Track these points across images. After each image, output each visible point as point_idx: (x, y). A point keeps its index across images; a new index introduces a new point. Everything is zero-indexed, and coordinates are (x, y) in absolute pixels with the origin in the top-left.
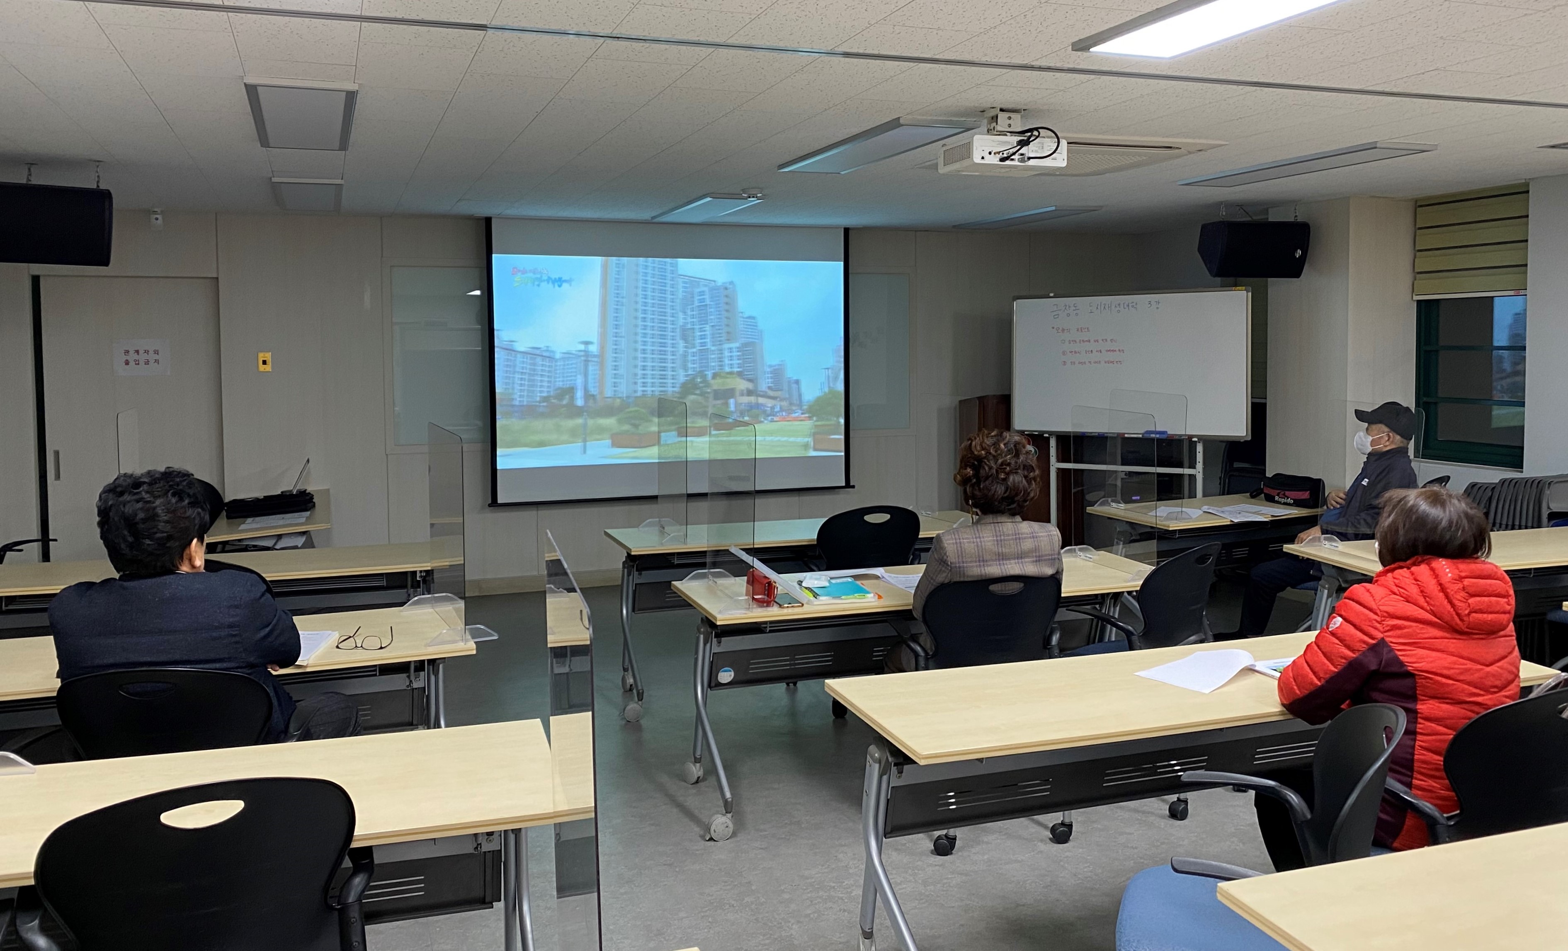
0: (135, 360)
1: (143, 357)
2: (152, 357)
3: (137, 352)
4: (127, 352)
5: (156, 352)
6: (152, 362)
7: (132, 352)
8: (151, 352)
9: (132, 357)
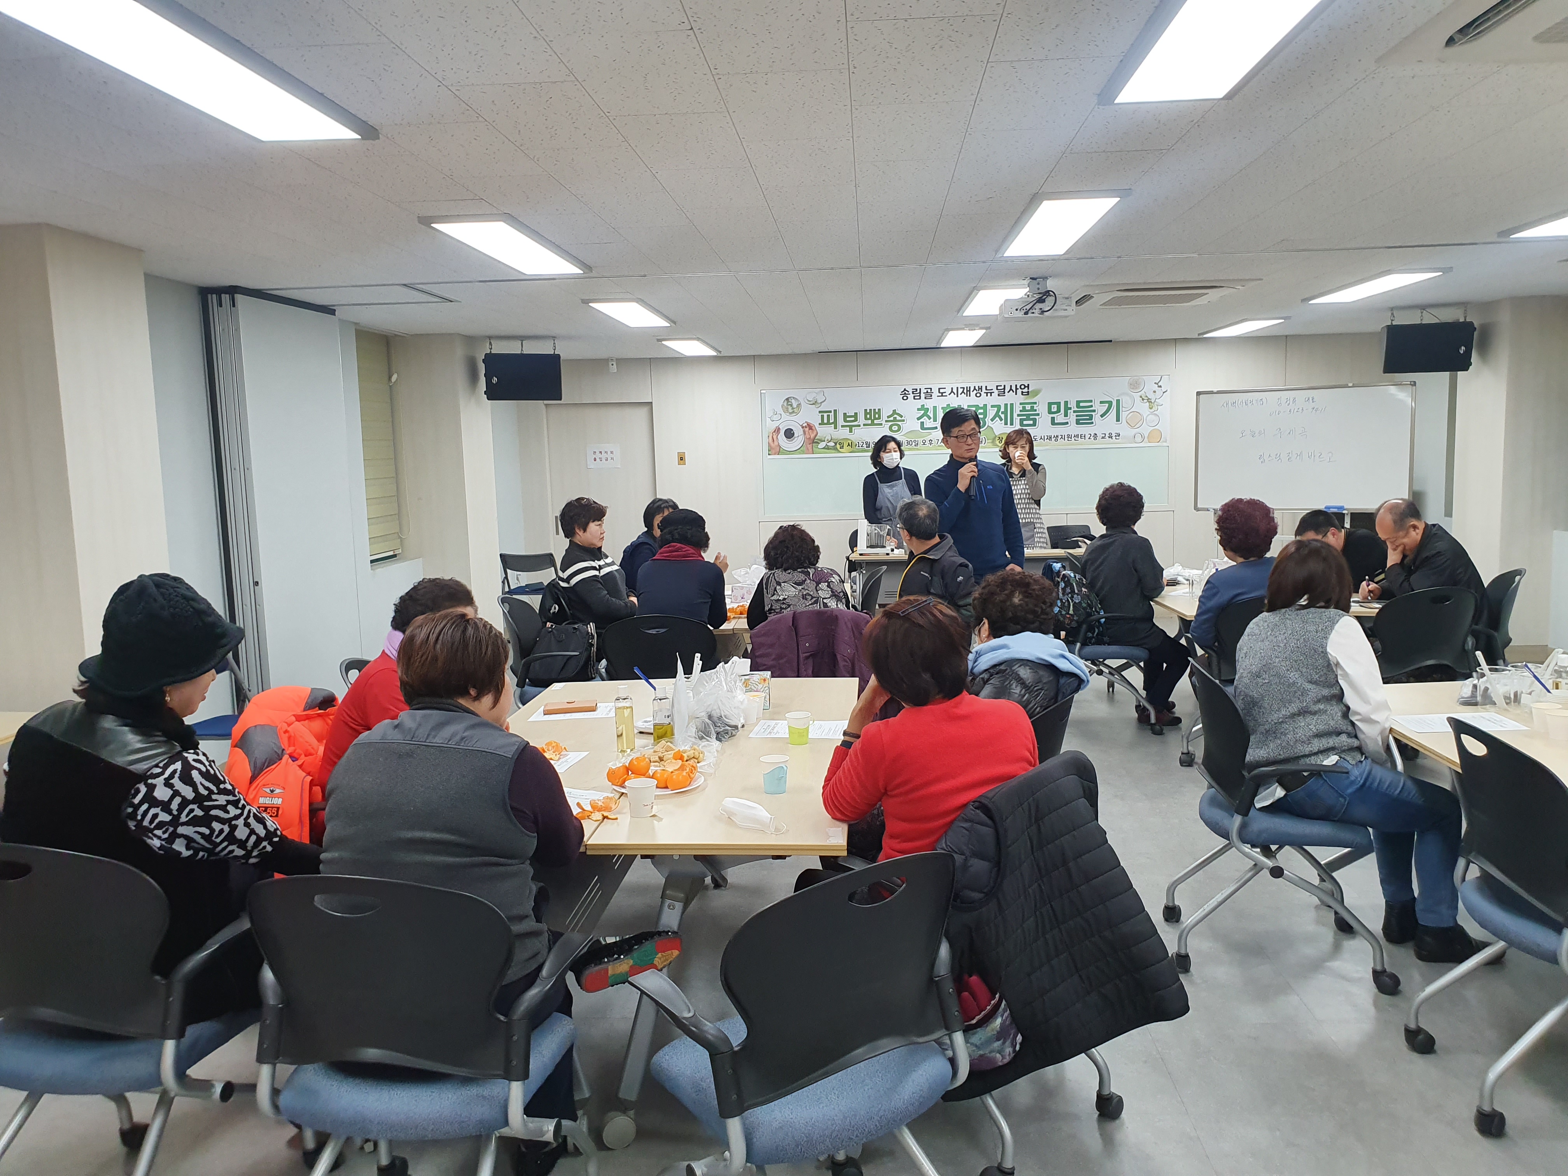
0: (600, 458)
1: (604, 456)
2: (609, 456)
3: (601, 452)
4: (595, 452)
5: (612, 452)
6: (609, 459)
7: (598, 453)
8: (609, 453)
9: (598, 455)
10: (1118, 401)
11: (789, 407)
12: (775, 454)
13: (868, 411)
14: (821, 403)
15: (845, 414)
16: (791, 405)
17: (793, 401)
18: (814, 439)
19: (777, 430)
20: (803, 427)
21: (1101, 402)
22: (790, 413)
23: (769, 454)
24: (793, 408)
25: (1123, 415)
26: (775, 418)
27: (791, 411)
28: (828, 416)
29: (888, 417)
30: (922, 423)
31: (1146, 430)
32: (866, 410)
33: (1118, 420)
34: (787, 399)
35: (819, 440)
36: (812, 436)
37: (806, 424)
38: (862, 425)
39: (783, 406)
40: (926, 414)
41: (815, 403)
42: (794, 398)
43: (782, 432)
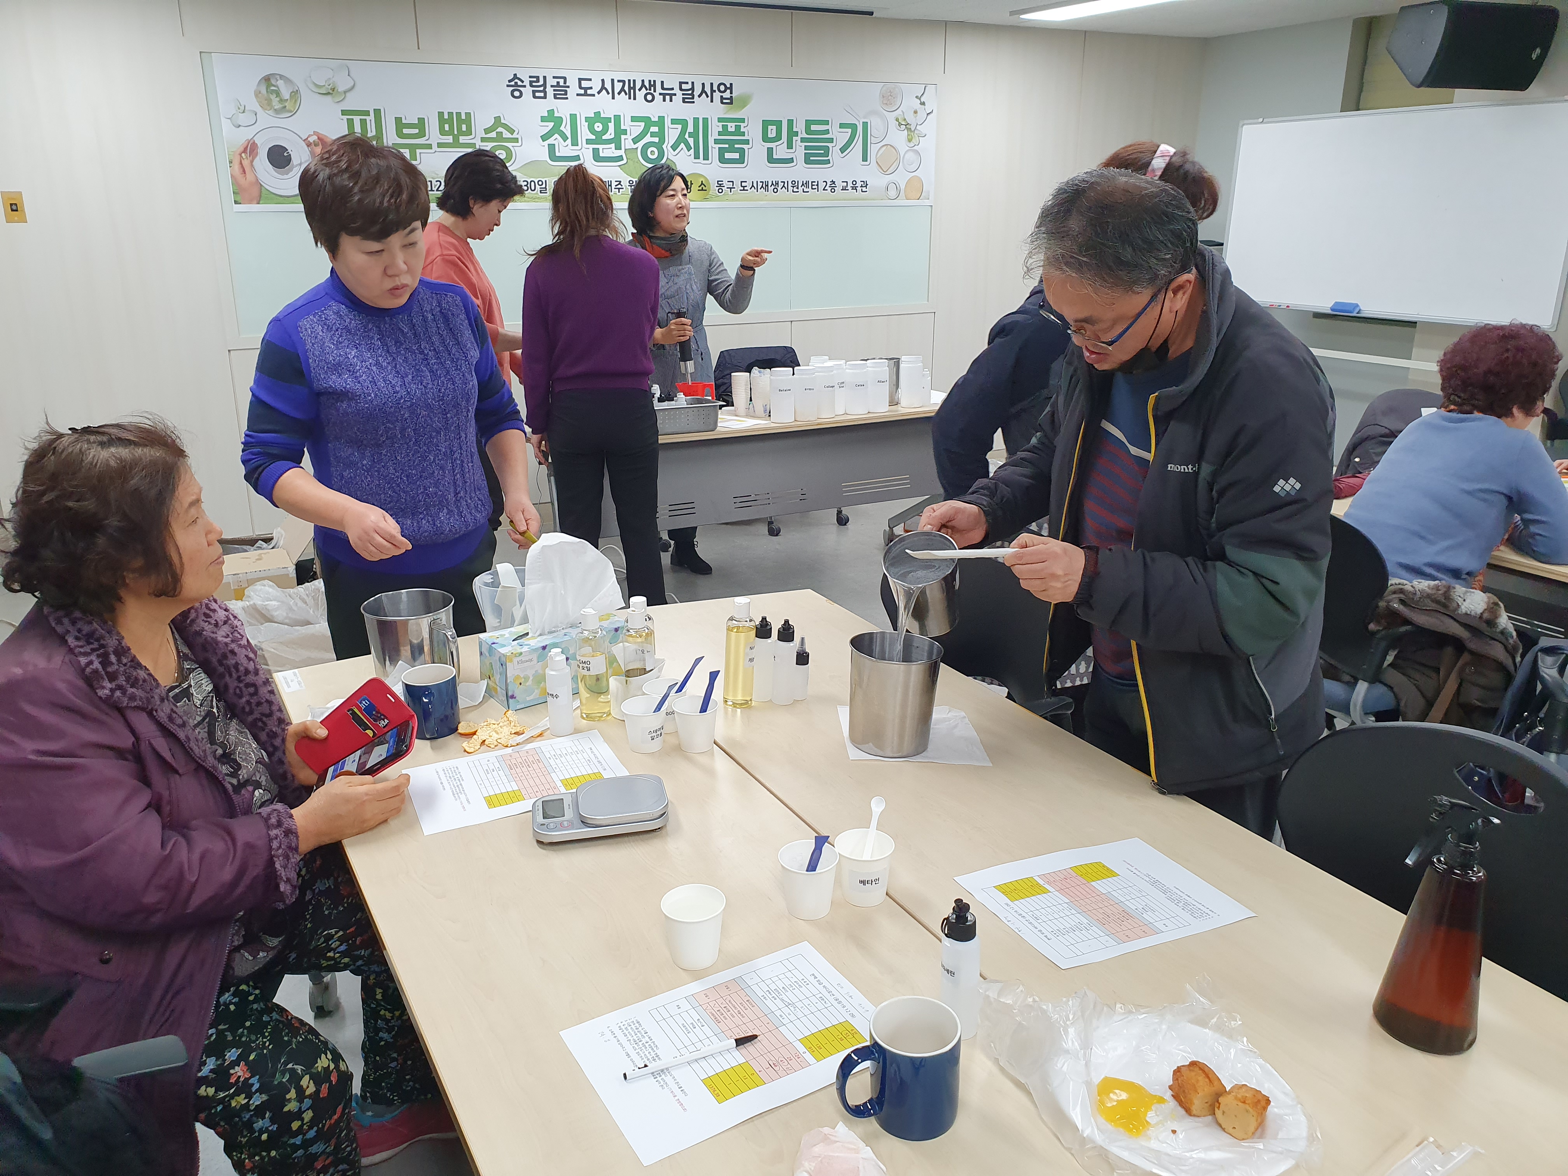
10: (865, 125)
11: (273, 97)
12: (250, 202)
13: (446, 117)
14: (345, 92)
15: (398, 120)
16: (278, 93)
17: (280, 83)
19: (250, 149)
20: (309, 144)
21: (842, 126)
22: (278, 112)
23: (236, 202)
24: (282, 101)
25: (873, 150)
26: (242, 119)
27: (278, 106)
28: (363, 123)
29: (487, 131)
30: (552, 148)
31: (901, 178)
32: (441, 114)
33: (865, 159)
34: (267, 79)
37: (315, 138)
38: (435, 146)
39: (257, 94)
40: (556, 129)
41: (331, 92)
42: (282, 77)
43: (263, 153)
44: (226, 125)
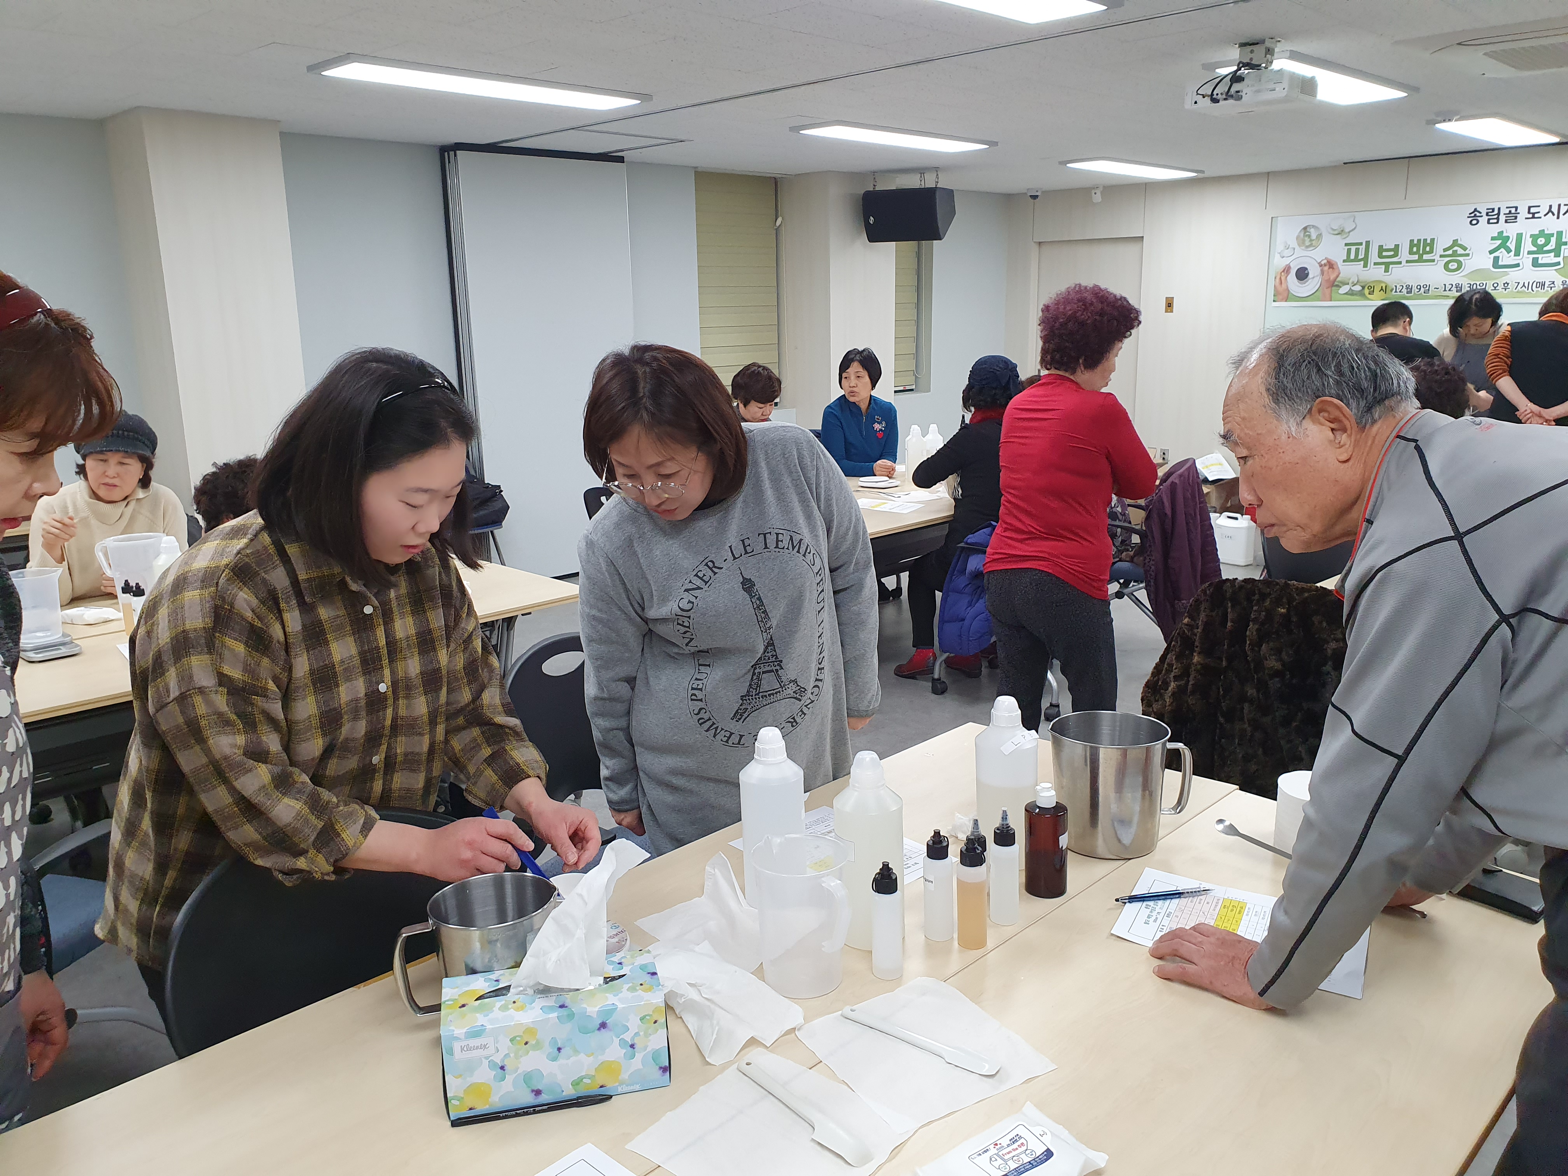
11: (1306, 238)
12: (1281, 300)
13: (1416, 242)
14: (1349, 232)
15: (1381, 247)
16: (1309, 236)
17: (1312, 230)
18: (1335, 280)
19: (1287, 270)
20: (1321, 266)
22: (1307, 247)
23: (1274, 301)
24: (1311, 240)
26: (1287, 253)
27: (1308, 244)
28: (1357, 250)
29: (1445, 250)
30: (1496, 259)
32: (1412, 241)
34: (1305, 228)
35: (1341, 282)
36: (1332, 277)
37: (1325, 261)
38: (1404, 263)
39: (1297, 238)
40: (1504, 245)
41: (1341, 232)
42: (1313, 226)
43: (1293, 272)
44: (1277, 256)
